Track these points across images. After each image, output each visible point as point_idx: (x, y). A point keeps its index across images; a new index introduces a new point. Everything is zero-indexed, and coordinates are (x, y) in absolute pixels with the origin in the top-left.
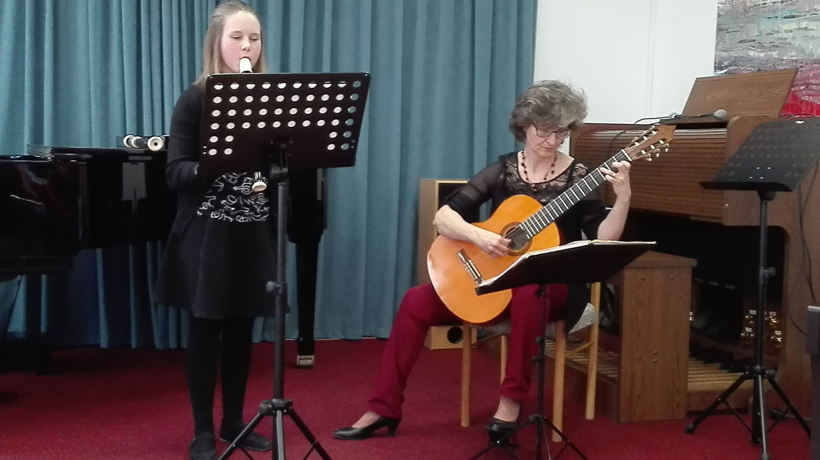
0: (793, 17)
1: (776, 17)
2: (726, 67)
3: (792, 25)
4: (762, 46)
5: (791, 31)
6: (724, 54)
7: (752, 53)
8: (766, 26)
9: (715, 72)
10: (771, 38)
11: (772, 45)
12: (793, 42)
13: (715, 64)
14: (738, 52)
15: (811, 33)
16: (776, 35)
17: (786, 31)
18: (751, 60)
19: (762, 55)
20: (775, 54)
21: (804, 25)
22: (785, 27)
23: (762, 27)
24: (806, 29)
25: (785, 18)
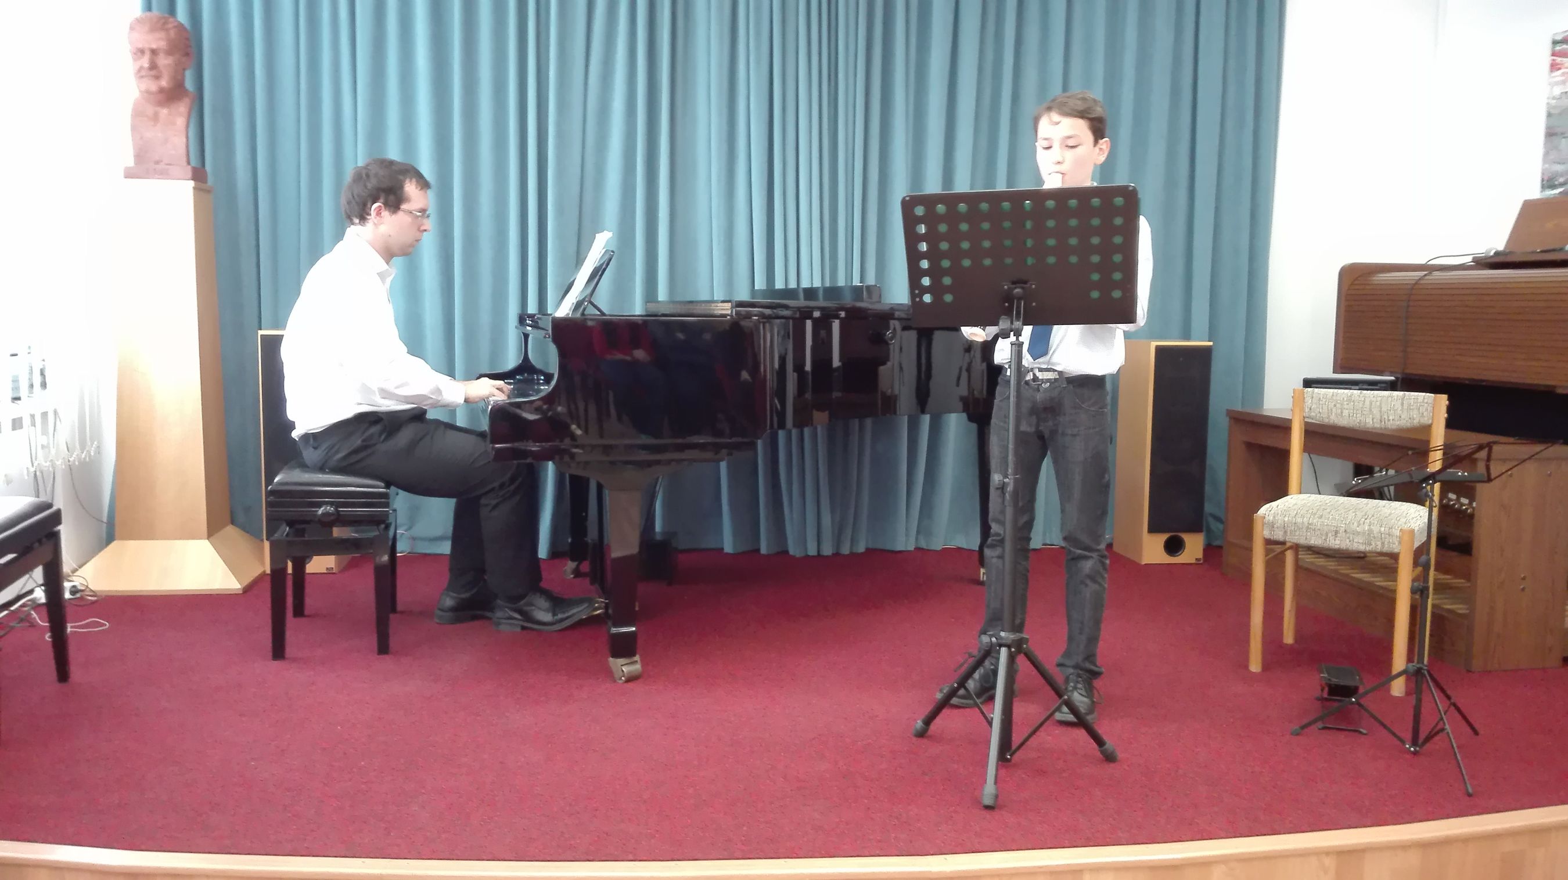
2: (1561, 185)
6: (1558, 167)
9: (1542, 192)
13: (1543, 180)
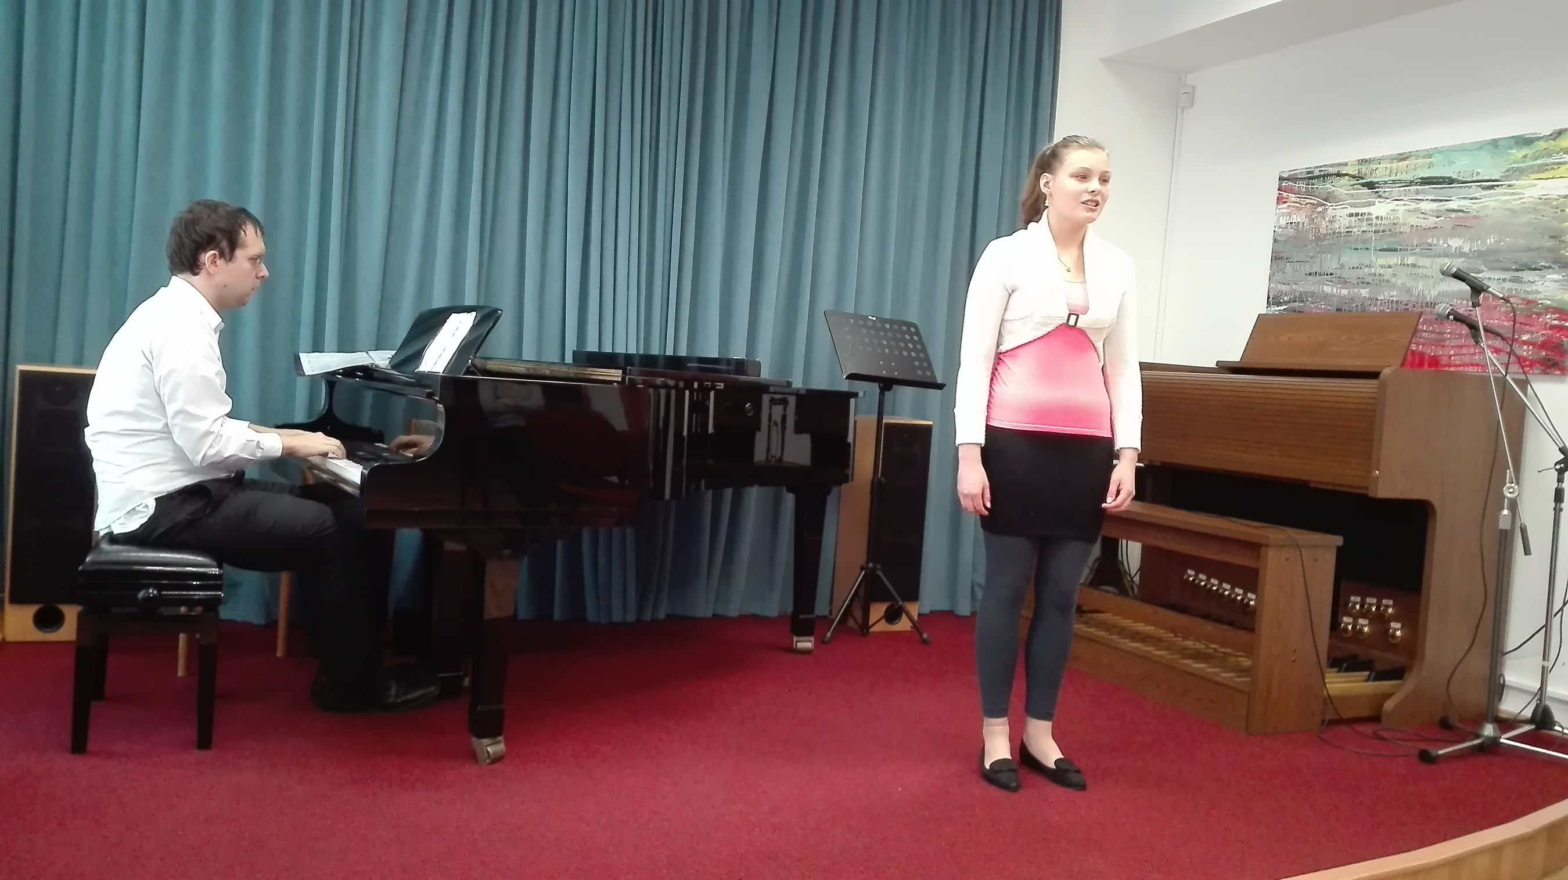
0: (1396, 250)
1: (1367, 249)
2: (1286, 303)
3: (1394, 259)
4: (1344, 282)
5: (1390, 267)
6: (1284, 288)
7: (1327, 289)
8: (1350, 259)
9: (1267, 307)
10: (1359, 273)
11: (1359, 281)
12: (1393, 280)
13: (1269, 298)
14: (1307, 286)
15: (1420, 271)
16: (1366, 270)
17: (1382, 266)
18: (1326, 297)
19: (1344, 292)
20: (1365, 292)
21: (1410, 260)
22: (1381, 261)
23: (1344, 259)
24: (1414, 265)
25: (1380, 250)
